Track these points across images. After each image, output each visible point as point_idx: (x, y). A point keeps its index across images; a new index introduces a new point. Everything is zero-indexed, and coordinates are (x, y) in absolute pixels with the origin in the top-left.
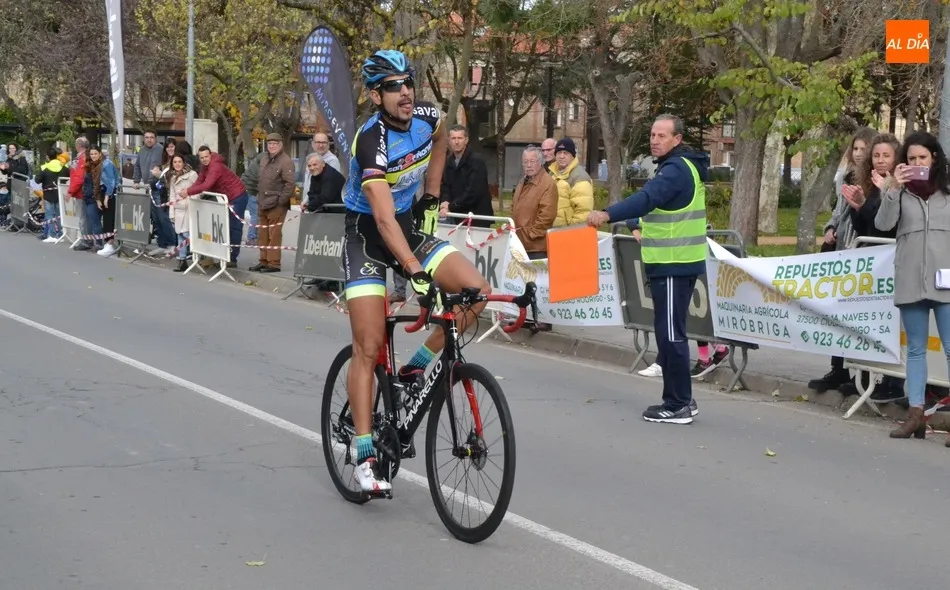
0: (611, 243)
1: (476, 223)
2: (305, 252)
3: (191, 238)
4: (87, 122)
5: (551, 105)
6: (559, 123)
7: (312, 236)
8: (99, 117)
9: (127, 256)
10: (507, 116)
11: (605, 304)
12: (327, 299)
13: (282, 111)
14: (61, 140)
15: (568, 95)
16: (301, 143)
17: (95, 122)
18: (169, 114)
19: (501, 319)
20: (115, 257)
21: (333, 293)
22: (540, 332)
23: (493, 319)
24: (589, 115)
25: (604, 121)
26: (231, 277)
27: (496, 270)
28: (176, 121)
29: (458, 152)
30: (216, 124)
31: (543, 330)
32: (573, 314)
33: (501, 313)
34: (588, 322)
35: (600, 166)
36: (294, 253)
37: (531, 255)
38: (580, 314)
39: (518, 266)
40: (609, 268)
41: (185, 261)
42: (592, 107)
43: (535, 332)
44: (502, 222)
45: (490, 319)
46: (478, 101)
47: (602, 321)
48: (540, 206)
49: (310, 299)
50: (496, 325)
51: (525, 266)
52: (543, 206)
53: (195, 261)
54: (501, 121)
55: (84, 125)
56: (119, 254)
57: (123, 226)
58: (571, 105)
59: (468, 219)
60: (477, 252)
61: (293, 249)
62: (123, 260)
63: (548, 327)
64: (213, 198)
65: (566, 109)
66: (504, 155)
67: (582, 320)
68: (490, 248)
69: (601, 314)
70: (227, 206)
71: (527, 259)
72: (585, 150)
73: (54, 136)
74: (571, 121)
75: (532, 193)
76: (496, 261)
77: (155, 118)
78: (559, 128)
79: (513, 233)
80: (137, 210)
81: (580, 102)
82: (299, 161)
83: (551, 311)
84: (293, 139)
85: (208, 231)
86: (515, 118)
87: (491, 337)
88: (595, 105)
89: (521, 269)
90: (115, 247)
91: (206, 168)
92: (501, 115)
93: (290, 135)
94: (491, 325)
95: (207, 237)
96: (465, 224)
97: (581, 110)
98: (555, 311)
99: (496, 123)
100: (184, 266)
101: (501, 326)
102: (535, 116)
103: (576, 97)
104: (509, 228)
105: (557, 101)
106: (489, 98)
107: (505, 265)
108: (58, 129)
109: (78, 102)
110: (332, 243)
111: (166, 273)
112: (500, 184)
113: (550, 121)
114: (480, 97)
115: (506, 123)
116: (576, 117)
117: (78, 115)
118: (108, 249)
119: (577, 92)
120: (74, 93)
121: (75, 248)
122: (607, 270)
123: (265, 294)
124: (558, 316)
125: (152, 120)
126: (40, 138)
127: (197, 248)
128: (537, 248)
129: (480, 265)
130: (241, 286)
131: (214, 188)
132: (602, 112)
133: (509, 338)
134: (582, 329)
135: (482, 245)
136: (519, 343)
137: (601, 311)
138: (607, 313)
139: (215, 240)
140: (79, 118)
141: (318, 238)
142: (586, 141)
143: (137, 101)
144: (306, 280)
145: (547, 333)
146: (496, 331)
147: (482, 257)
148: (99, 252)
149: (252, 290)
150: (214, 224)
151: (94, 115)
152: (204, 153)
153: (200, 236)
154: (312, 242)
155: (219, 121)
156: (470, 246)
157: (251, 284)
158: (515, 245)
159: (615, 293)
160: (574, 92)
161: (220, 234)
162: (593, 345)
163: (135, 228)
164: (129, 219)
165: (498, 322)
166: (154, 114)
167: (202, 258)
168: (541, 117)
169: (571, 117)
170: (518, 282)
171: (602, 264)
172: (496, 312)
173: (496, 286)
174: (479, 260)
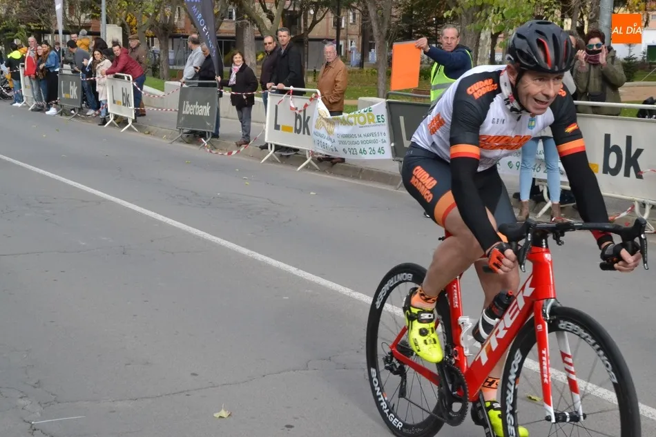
0: (385, 105)
2: (184, 112)
3: (108, 103)
4: (35, 26)
5: (339, 13)
6: (343, 26)
7: (188, 102)
8: (42, 22)
9: (66, 115)
10: (310, 22)
11: (380, 145)
12: (199, 143)
13: (163, 19)
14: (17, 37)
15: (349, 7)
16: (175, 39)
17: (40, 26)
18: (88, 21)
19: (312, 155)
20: (59, 116)
21: (203, 140)
22: (338, 164)
23: (307, 156)
24: (363, 20)
25: (374, 24)
26: (135, 129)
27: (309, 123)
28: (92, 25)
29: (284, 46)
30: (121, 28)
31: (339, 162)
32: (358, 151)
33: (312, 152)
34: (368, 157)
35: (370, 54)
36: (177, 113)
37: (332, 113)
38: (364, 152)
39: (323, 121)
40: (383, 121)
41: (105, 119)
42: (365, 14)
43: (334, 164)
44: (312, 92)
46: (290, 11)
47: (378, 156)
48: (336, 82)
49: (187, 143)
50: (309, 160)
51: (327, 120)
52: (338, 81)
53: (112, 119)
54: (305, 25)
55: (33, 27)
56: (61, 114)
57: (63, 95)
58: (351, 13)
59: (290, 90)
61: (176, 110)
62: (64, 118)
63: (343, 160)
64: (123, 78)
65: (348, 16)
66: (308, 47)
67: (363, 155)
70: (131, 82)
71: (329, 116)
72: (360, 44)
73: (13, 35)
74: (351, 24)
75: (331, 73)
76: (309, 118)
77: (80, 23)
78: (343, 29)
79: (319, 99)
80: (72, 85)
81: (357, 11)
82: (174, 52)
83: (344, 150)
84: (170, 37)
85: (120, 98)
86: (315, 23)
87: (306, 167)
88: (368, 12)
89: (326, 124)
90: (58, 110)
91: (118, 58)
92: (306, 21)
93: (168, 35)
94: (306, 159)
95: (119, 103)
96: (289, 94)
97: (357, 16)
98: (346, 149)
99: (302, 26)
100: (104, 122)
101: (312, 160)
102: (328, 21)
103: (355, 8)
104: (316, 97)
105: (342, 10)
106: (297, 9)
107: (315, 120)
108: (16, 31)
109: (28, 13)
110: (201, 107)
111: (94, 126)
112: (306, 66)
113: (337, 24)
114: (291, 9)
115: (309, 26)
116: (354, 22)
117: (29, 22)
118: (53, 111)
119: (354, 4)
120: (26, 7)
121: (32, 110)
122: (382, 123)
123: (157, 139)
124: (348, 152)
125: (78, 25)
126: (4, 37)
127: (113, 110)
128: (335, 108)
129: (298, 120)
130: (142, 135)
131: (123, 71)
132: (372, 18)
133: (318, 168)
134: (365, 161)
136: (324, 171)
137: (376, 150)
138: (381, 150)
139: (124, 104)
140: (30, 24)
141: (192, 103)
142: (361, 38)
143: (67, 13)
144: (185, 131)
146: (309, 163)
147: (300, 115)
148: (47, 113)
149: (148, 137)
150: (123, 94)
151: (39, 21)
152: (116, 48)
153: (114, 102)
154: (188, 106)
155: (123, 25)
156: (292, 108)
157: (149, 133)
158: (321, 107)
159: (387, 138)
160: (353, 5)
161: (127, 100)
162: (372, 171)
163: (72, 97)
164: (67, 91)
165: (311, 158)
166: (79, 21)
167: (116, 117)
168: (331, 20)
169: (351, 22)
170: (322, 131)
171: (378, 119)
172: (309, 151)
173: (309, 134)
174: (298, 117)
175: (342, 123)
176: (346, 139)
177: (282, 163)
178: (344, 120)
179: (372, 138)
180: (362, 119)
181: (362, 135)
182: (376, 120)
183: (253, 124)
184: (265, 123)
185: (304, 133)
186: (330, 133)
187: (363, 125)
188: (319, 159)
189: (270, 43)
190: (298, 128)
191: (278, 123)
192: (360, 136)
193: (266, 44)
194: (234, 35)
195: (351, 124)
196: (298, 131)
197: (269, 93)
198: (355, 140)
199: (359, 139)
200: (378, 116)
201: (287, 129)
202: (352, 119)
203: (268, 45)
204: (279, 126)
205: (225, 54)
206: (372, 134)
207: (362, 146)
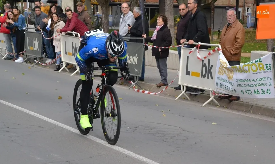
0: (271, 56)
1: (202, 47)
9: (30, 63)
12: (129, 84)
19: (214, 94)
20: (25, 63)
21: (132, 82)
23: (211, 95)
27: (212, 70)
32: (253, 92)
33: (214, 92)
34: (260, 96)
38: (257, 92)
39: (224, 69)
40: (270, 69)
41: (59, 66)
43: (231, 101)
44: (215, 47)
45: (209, 95)
47: (266, 96)
48: (236, 38)
49: (120, 84)
50: (212, 98)
51: (227, 69)
52: (238, 38)
53: (64, 66)
56: (27, 62)
57: (28, 48)
59: (198, 45)
60: (203, 61)
62: (29, 65)
66: (214, 13)
67: (257, 95)
68: (209, 60)
69: (266, 92)
70: (79, 39)
71: (228, 66)
75: (232, 32)
76: (212, 66)
79: (221, 52)
80: (35, 40)
85: (70, 51)
87: (209, 103)
89: (226, 70)
91: (70, 20)
93: (109, 4)
94: (209, 98)
95: (70, 54)
96: (197, 48)
98: (244, 91)
100: (59, 68)
101: (214, 98)
104: (219, 50)
107: (217, 68)
110: (131, 57)
112: (212, 27)
118: (20, 60)
121: (5, 59)
122: (269, 70)
124: (245, 93)
127: (65, 59)
129: (204, 68)
133: (218, 104)
134: (255, 100)
135: (205, 58)
136: (223, 107)
138: (268, 91)
139: (74, 55)
145: (237, 102)
146: (212, 101)
147: (205, 64)
150: (73, 47)
152: (69, 13)
153: (66, 53)
156: (199, 58)
158: (222, 58)
159: (272, 81)
161: (76, 52)
162: (260, 107)
163: (34, 49)
165: (213, 96)
167: (67, 64)
170: (224, 77)
171: (267, 67)
172: (211, 91)
173: (212, 78)
174: (204, 65)
175: (238, 71)
176: (243, 83)
177: (191, 100)
178: (240, 68)
179: (262, 82)
180: (254, 68)
181: (255, 80)
182: (265, 68)
183: (168, 71)
184: (179, 70)
185: (208, 78)
186: (230, 78)
187: (255, 72)
188: (219, 97)
189: (183, 9)
190: (204, 74)
191: (188, 70)
192: (254, 80)
193: (180, 10)
194: (158, 4)
195: (245, 71)
196: (203, 76)
197: (182, 47)
198: (250, 83)
199: (253, 83)
200: (266, 65)
201: (195, 74)
202: (247, 68)
203: (182, 11)
204: (189, 72)
205: (151, 18)
206: (263, 79)
207: (256, 88)
